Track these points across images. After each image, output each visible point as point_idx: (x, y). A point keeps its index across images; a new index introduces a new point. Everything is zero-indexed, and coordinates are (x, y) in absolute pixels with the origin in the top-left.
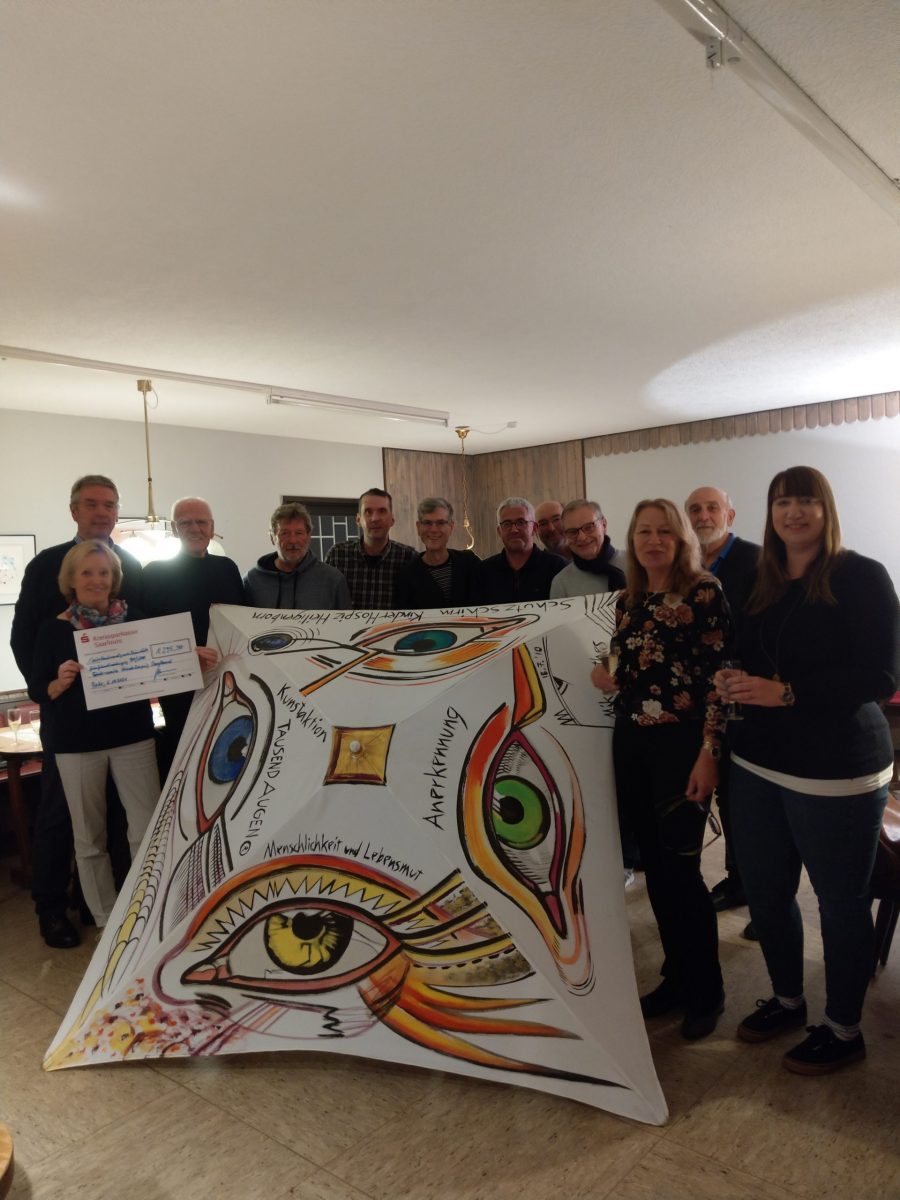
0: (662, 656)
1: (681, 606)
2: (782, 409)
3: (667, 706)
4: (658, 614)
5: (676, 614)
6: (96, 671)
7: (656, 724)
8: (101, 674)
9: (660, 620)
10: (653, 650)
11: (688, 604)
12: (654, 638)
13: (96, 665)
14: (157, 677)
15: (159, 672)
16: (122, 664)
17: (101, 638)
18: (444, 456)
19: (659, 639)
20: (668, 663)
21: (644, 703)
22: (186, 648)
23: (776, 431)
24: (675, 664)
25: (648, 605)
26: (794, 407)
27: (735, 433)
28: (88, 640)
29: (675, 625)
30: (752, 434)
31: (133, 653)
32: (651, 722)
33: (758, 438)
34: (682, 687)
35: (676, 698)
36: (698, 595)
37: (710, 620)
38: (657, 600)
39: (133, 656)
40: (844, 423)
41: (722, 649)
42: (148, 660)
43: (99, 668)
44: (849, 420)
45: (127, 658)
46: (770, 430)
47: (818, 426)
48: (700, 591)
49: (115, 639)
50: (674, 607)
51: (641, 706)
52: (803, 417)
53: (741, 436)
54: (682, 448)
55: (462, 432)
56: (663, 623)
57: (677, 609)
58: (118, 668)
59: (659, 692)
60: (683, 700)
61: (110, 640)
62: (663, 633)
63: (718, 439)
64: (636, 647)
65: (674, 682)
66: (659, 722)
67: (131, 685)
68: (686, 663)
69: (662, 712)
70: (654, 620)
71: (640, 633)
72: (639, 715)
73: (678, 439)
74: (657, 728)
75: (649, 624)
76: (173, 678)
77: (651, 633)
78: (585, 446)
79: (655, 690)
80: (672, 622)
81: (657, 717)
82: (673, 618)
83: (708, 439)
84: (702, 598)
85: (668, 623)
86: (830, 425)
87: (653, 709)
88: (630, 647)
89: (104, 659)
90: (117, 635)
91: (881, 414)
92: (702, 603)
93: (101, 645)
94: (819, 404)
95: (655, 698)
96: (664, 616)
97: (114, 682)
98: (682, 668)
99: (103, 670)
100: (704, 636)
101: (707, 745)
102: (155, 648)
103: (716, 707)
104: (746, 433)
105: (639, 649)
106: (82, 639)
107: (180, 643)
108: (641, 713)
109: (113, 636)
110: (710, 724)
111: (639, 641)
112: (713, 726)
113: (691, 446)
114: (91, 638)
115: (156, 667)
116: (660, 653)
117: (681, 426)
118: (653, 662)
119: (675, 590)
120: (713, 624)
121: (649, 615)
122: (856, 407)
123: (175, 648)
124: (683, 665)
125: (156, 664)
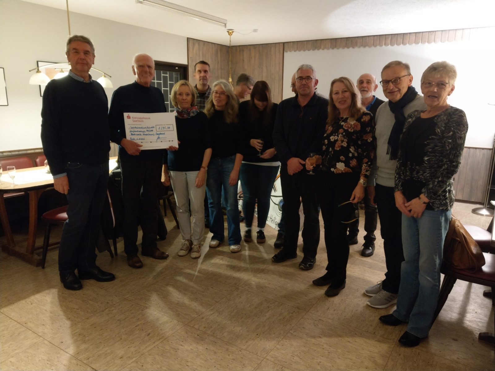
0: (346, 144)
1: (355, 123)
2: (380, 35)
3: (347, 164)
4: (345, 126)
5: (353, 126)
6: (132, 133)
7: (342, 173)
8: (134, 135)
9: (346, 128)
10: (342, 141)
11: (358, 122)
12: (344, 136)
13: (133, 130)
14: (158, 140)
15: (159, 138)
16: (143, 132)
17: (135, 118)
18: (216, 45)
19: (345, 137)
20: (349, 146)
21: (337, 164)
22: (172, 128)
23: (376, 46)
24: (351, 147)
25: (341, 123)
26: (386, 35)
27: (357, 46)
28: (130, 118)
29: (352, 131)
30: (365, 47)
31: (148, 128)
32: (340, 172)
33: (367, 48)
34: (353, 156)
35: (351, 162)
36: (363, 118)
37: (367, 129)
38: (345, 120)
39: (148, 129)
40: (408, 45)
41: (371, 141)
42: (154, 132)
43: (134, 132)
44: (410, 43)
45: (145, 130)
46: (373, 45)
47: (395, 45)
48: (364, 117)
49: (141, 120)
50: (352, 123)
51: (336, 165)
52: (389, 41)
53: (359, 47)
54: (331, 51)
55: (230, 32)
56: (348, 130)
57: (354, 124)
58: (142, 133)
59: (344, 159)
60: (354, 163)
61: (139, 120)
62: (348, 134)
63: (348, 48)
64: (335, 140)
65: (350, 155)
66: (344, 172)
67: (147, 142)
68: (356, 147)
69: (345, 167)
70: (344, 129)
71: (337, 134)
72: (335, 169)
73: (330, 47)
74: (343, 175)
75: (341, 131)
76: (165, 141)
77: (342, 134)
78: (285, 46)
79: (342, 158)
80: (351, 130)
81: (343, 170)
82: (352, 128)
83: (343, 48)
84: (364, 119)
85: (349, 130)
86: (402, 45)
87: (341, 166)
88: (331, 140)
89: (136, 128)
90: (142, 118)
91: (425, 42)
92: (365, 122)
93: (135, 121)
94: (397, 34)
95: (342, 162)
96: (348, 127)
97: (140, 139)
98: (354, 149)
99: (135, 133)
100: (364, 136)
101: (362, 181)
102: (158, 127)
103: (366, 165)
104: (362, 46)
105: (336, 141)
106: (127, 117)
107: (169, 126)
108: (335, 168)
109: (140, 118)
110: (363, 172)
111: (336, 138)
112: (364, 172)
113: (335, 50)
114: (131, 117)
115: (157, 136)
116: (346, 143)
117: (331, 40)
118: (342, 146)
119: (352, 116)
120: (368, 130)
121: (342, 127)
122: (414, 37)
123: (167, 128)
124: (355, 148)
125: (157, 134)
